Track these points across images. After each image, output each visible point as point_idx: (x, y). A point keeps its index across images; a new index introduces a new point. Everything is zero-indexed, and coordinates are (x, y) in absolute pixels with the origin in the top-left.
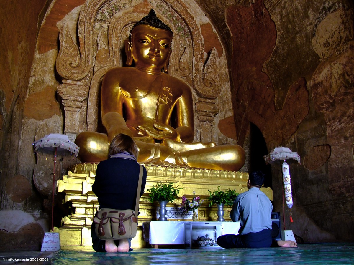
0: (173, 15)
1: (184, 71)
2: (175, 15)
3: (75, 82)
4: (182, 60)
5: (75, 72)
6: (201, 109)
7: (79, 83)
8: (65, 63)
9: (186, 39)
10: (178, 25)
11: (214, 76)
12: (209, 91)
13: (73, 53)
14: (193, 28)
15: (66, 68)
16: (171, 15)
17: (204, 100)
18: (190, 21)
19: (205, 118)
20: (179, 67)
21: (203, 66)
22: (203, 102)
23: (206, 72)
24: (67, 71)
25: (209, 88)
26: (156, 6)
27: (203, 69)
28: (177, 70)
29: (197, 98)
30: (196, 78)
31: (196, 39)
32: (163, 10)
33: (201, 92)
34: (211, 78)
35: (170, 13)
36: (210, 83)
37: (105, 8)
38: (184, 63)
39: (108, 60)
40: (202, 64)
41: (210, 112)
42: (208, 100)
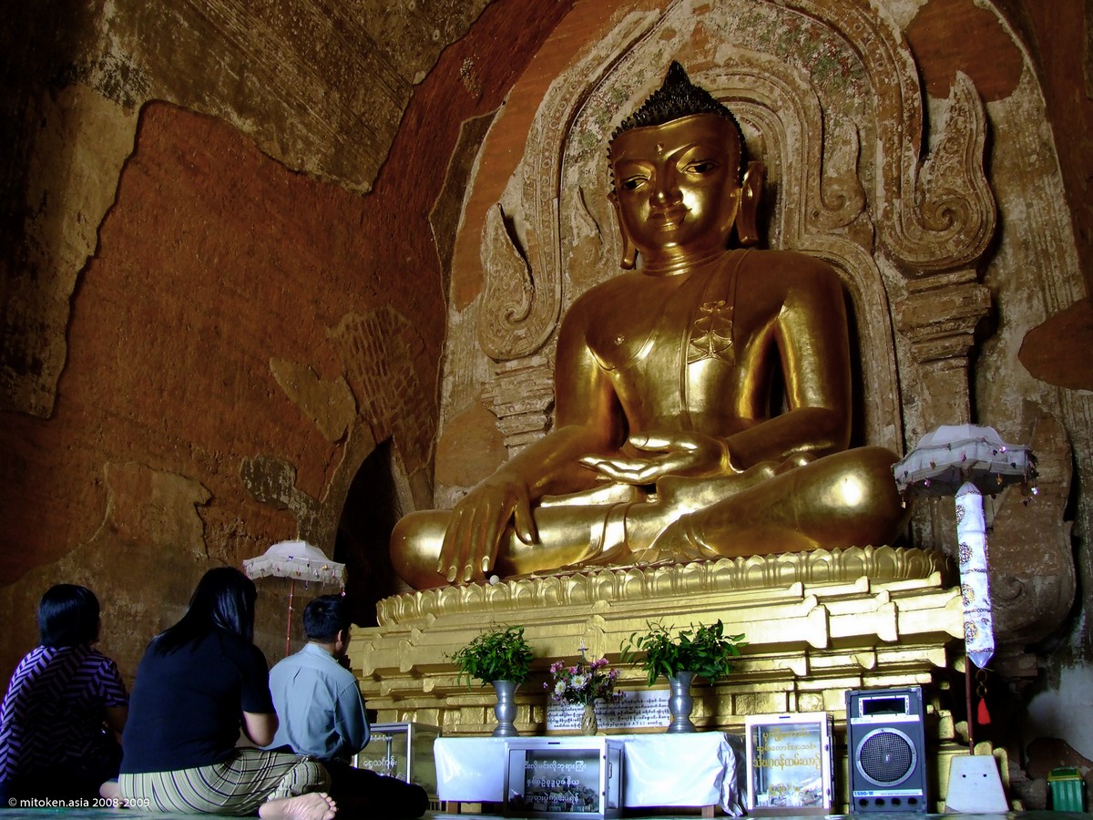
0: (797, 28)
1: (841, 206)
2: (804, 27)
3: (526, 362)
4: (831, 173)
5: (521, 332)
6: (915, 321)
7: (536, 361)
8: (497, 317)
9: (850, 91)
10: (815, 55)
11: (959, 181)
12: (942, 244)
13: (513, 284)
14: (865, 41)
15: (498, 331)
16: (790, 31)
17: (931, 280)
18: (852, 21)
19: (936, 348)
20: (822, 200)
21: (915, 161)
22: (928, 289)
23: (929, 177)
24: (503, 337)
25: (942, 233)
26: (738, 29)
27: (918, 172)
28: (816, 215)
29: (903, 282)
30: (887, 215)
31: (879, 73)
32: (761, 30)
33: (908, 258)
34: (949, 192)
35: (785, 28)
36: (948, 211)
37: (589, 111)
38: (839, 181)
39: (601, 265)
40: (911, 153)
41: (954, 319)
42: (944, 279)
